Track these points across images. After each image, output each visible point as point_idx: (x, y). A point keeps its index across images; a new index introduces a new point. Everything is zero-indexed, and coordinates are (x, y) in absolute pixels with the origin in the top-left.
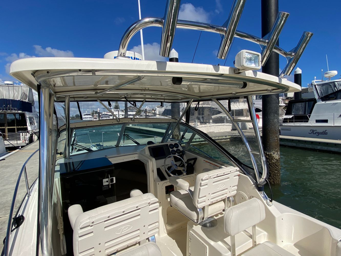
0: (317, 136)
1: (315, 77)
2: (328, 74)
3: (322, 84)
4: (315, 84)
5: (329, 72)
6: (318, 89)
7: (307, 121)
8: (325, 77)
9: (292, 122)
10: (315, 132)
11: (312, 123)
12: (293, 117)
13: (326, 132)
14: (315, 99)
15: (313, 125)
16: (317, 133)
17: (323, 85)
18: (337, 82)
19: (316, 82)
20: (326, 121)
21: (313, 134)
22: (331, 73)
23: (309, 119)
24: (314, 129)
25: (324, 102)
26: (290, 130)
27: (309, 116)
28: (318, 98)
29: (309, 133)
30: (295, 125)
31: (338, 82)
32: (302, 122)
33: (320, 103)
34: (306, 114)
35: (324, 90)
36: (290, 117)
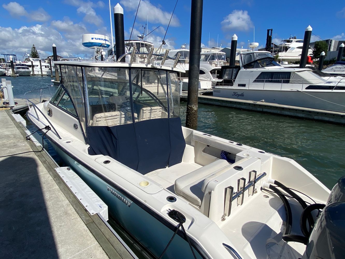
0: (237, 97)
1: (242, 47)
2: (252, 45)
3: (246, 54)
6: (243, 58)
7: (232, 85)
9: (222, 85)
10: (236, 94)
11: (235, 87)
13: (244, 94)
14: (240, 67)
16: (237, 95)
18: (255, 53)
20: (244, 85)
22: (254, 44)
24: (236, 91)
25: (245, 70)
26: (220, 92)
27: (234, 81)
28: (242, 66)
29: (232, 95)
30: (223, 88)
32: (228, 85)
33: (243, 70)
34: (232, 79)
35: (247, 59)
36: (221, 80)
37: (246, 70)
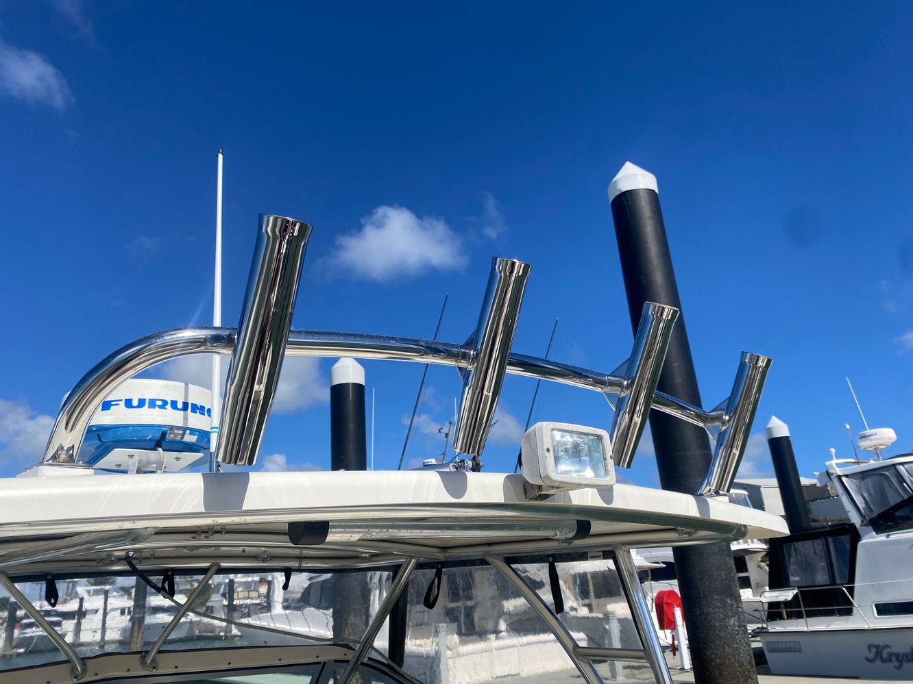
0: (896, 668)
1: (833, 450)
2: (871, 440)
3: (860, 472)
4: (839, 472)
5: (869, 432)
6: (852, 489)
7: (849, 612)
8: (862, 448)
9: (799, 616)
10: (885, 654)
11: (864, 618)
12: (796, 596)
14: (853, 526)
15: (872, 627)
16: (894, 659)
17: (863, 475)
18: (902, 464)
19: (839, 465)
21: (883, 661)
22: (876, 434)
23: (851, 604)
24: (880, 640)
25: (882, 538)
26: (799, 651)
27: (851, 590)
28: (860, 522)
29: (867, 659)
30: (811, 629)
31: (906, 466)
32: (831, 613)
33: (870, 539)
34: (838, 582)
35: (872, 492)
36: (788, 595)
37: (888, 536)
